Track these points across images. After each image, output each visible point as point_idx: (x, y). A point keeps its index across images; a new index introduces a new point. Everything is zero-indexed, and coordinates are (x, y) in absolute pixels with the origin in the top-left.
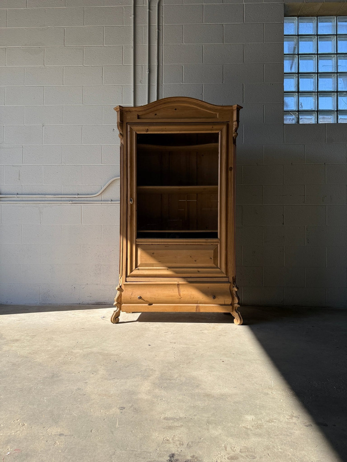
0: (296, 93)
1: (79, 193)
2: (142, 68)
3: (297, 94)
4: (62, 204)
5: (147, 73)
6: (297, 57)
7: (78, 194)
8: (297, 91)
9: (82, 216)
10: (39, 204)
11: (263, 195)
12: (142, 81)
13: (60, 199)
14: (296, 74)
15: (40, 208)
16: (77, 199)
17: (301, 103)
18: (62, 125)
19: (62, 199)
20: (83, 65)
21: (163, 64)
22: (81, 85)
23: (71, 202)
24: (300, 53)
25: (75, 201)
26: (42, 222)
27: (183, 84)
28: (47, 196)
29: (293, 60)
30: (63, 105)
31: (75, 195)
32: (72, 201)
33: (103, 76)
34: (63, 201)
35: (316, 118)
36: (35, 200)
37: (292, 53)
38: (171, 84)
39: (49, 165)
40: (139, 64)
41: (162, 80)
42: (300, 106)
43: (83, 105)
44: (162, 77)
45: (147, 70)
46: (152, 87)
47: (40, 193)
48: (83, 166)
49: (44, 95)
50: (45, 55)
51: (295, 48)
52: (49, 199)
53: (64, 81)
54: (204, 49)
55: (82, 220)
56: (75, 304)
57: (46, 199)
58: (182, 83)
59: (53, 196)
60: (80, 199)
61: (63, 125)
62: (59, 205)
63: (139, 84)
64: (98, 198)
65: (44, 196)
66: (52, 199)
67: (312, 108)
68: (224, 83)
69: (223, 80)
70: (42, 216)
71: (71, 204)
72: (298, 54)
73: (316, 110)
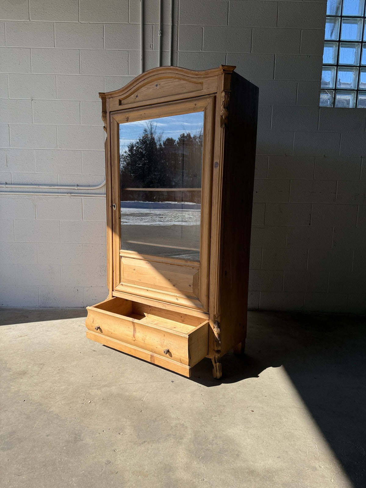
0: (334, 67)
1: (79, 184)
2: (153, 28)
3: (336, 68)
4: (59, 197)
5: (159, 36)
6: (340, 20)
7: (78, 186)
8: (336, 64)
9: (83, 211)
10: (33, 196)
11: (289, 192)
12: (152, 46)
13: (56, 191)
14: (336, 43)
15: (33, 200)
16: (77, 191)
17: (340, 80)
18: (55, 99)
19: (59, 191)
20: (79, 22)
21: (179, 25)
22: (77, 49)
23: (69, 195)
24: (344, 14)
25: (74, 193)
26: (36, 216)
27: (202, 52)
28: (41, 187)
29: (335, 23)
30: (56, 74)
31: (74, 186)
32: (71, 193)
33: (103, 37)
34: (60, 193)
35: (355, 99)
36: (27, 191)
37: (334, 14)
38: (188, 51)
39: (42, 149)
40: (148, 23)
41: (177, 46)
42: (338, 82)
43: (81, 75)
44: (177, 42)
45: (159, 32)
46: (164, 54)
47: (33, 183)
48: (82, 151)
49: (31, 59)
50: (30, 5)
51: (338, 8)
52: (44, 190)
53: (55, 42)
54: (229, 7)
55: (83, 215)
56: (78, 307)
57: (41, 190)
58: (202, 50)
59: (48, 187)
60: (80, 191)
61: (58, 100)
62: (56, 198)
63: (148, 50)
64: (101, 191)
65: (38, 187)
66: (46, 190)
67: (351, 87)
68: (252, 52)
69: (251, 48)
70: (37, 210)
71: (69, 197)
72: (341, 16)
73: (356, 89)
